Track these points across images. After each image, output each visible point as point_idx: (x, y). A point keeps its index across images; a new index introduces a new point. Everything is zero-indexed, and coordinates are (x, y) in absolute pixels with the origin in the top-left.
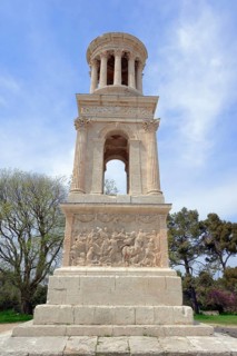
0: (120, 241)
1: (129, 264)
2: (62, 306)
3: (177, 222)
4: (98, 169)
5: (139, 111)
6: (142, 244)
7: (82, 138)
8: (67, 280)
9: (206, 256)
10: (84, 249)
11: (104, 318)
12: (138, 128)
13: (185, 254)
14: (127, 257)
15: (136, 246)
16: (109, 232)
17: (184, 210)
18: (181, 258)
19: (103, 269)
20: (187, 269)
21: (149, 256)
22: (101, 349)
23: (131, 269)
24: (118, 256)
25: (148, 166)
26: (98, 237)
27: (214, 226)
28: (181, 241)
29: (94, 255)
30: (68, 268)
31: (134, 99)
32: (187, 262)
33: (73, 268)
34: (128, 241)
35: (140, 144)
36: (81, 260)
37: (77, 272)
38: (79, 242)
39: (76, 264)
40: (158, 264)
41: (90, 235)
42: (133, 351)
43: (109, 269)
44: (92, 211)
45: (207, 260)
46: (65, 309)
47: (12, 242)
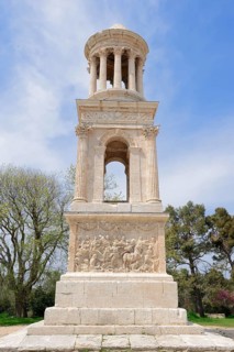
0: (121, 248)
1: (130, 269)
2: (70, 309)
3: (181, 216)
4: (99, 177)
5: (139, 117)
6: (141, 251)
7: (83, 146)
8: (73, 285)
9: (213, 254)
10: (87, 256)
11: (107, 319)
12: (138, 135)
13: (190, 253)
14: (127, 264)
15: (136, 252)
16: (111, 239)
17: (190, 204)
18: (186, 257)
19: (105, 274)
20: (192, 268)
21: (148, 262)
22: (105, 344)
23: (131, 274)
24: (119, 262)
25: (148, 174)
26: (100, 245)
27: (222, 222)
28: (186, 238)
29: (97, 261)
30: (73, 274)
31: (134, 105)
32: (192, 261)
33: (78, 274)
34: (128, 248)
35: (140, 152)
36: (85, 266)
37: (81, 278)
38: (83, 249)
39: (80, 270)
40: (156, 270)
41: (93, 242)
42: (133, 346)
43: (111, 274)
44: (95, 220)
45: (215, 258)
46: (73, 311)
47: (4, 243)
